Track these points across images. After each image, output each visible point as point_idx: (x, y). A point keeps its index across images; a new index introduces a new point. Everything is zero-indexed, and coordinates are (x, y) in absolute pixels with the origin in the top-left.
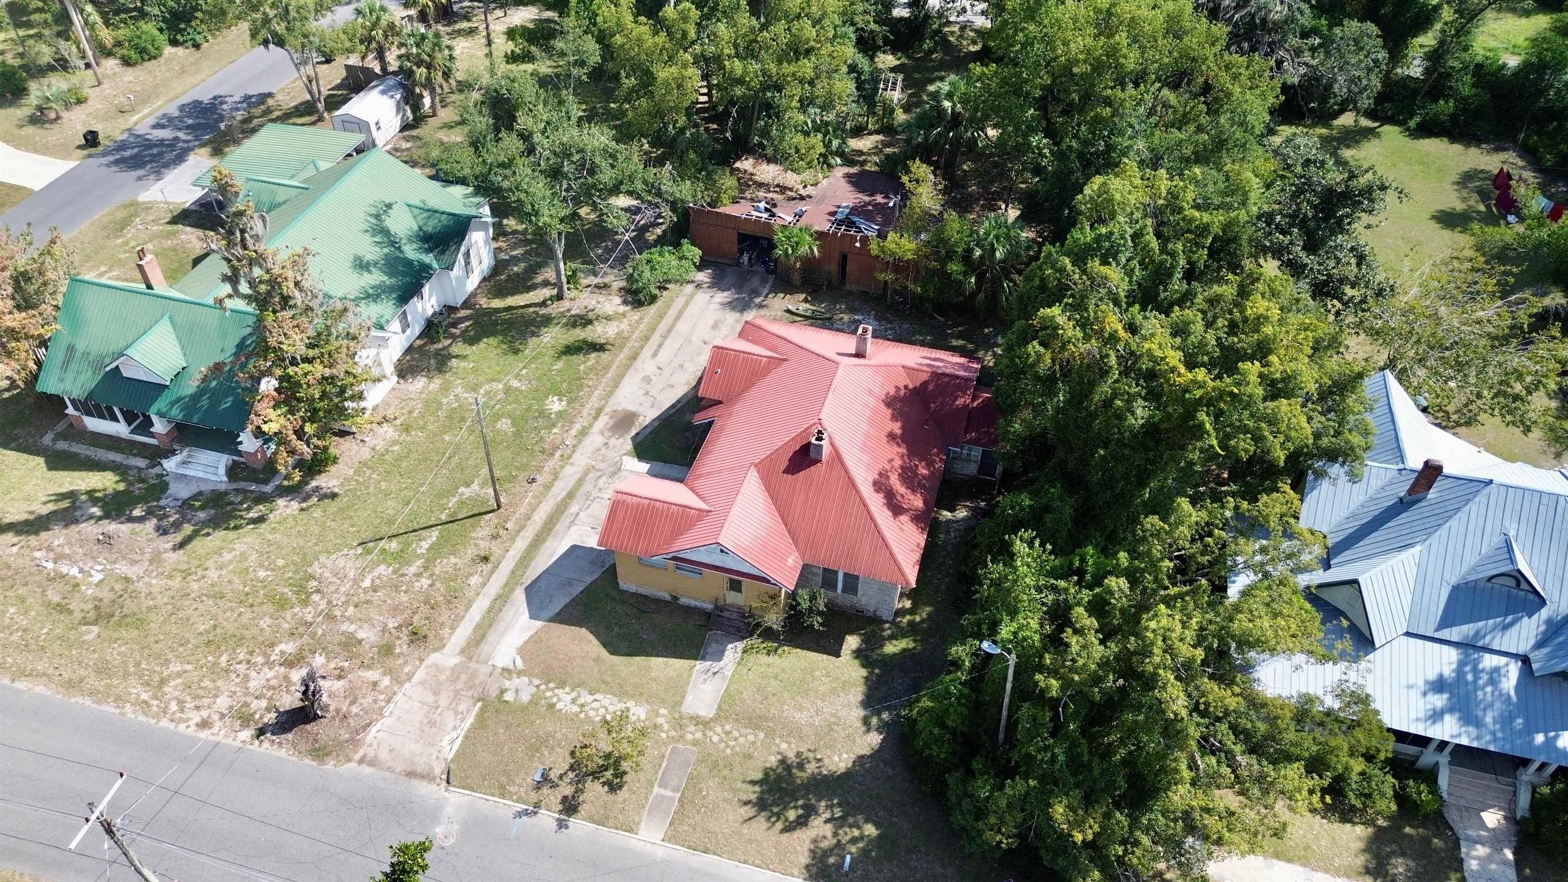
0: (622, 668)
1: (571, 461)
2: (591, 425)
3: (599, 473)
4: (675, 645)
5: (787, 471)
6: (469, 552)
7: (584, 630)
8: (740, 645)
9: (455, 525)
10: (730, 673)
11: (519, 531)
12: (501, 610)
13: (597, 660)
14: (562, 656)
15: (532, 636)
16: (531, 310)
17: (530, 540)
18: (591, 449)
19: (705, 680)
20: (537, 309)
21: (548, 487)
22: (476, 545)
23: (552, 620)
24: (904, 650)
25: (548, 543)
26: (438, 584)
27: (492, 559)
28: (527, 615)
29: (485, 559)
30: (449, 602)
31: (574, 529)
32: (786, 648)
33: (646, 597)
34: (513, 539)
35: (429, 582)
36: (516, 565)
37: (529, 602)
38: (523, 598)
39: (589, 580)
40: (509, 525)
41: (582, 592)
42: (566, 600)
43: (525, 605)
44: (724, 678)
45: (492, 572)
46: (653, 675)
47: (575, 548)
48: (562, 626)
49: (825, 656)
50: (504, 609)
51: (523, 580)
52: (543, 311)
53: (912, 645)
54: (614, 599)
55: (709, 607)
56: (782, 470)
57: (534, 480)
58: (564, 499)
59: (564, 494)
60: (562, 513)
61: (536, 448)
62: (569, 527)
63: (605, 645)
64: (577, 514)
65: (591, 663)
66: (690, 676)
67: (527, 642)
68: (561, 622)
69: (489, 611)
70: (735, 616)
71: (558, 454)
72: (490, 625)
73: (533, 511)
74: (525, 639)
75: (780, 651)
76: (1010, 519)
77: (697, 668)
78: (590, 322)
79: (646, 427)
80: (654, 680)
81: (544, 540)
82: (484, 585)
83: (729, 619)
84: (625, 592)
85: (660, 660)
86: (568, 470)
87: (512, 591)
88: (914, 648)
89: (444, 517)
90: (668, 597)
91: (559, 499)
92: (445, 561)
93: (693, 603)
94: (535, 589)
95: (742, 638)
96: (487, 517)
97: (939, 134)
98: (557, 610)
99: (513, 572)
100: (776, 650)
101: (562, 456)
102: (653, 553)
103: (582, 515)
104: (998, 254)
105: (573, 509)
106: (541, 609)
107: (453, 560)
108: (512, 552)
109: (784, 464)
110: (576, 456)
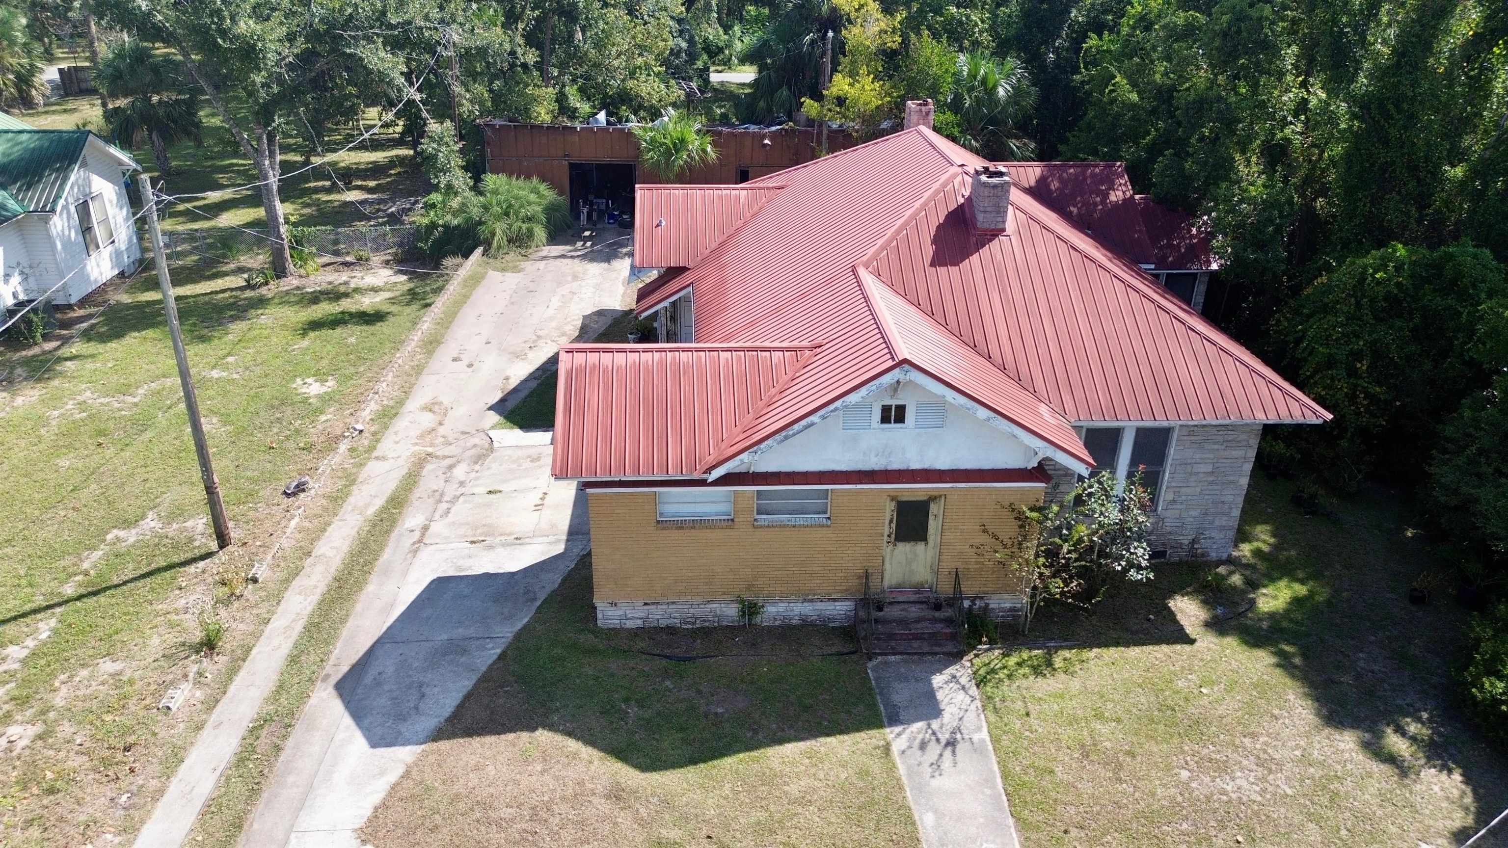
0: (698, 796)
1: (375, 454)
2: (401, 403)
3: (448, 462)
4: (806, 708)
5: (938, 261)
6: (155, 641)
7: (543, 736)
8: (963, 670)
9: (102, 599)
10: (984, 735)
11: (287, 581)
12: (278, 749)
13: (616, 794)
14: (507, 813)
15: (394, 787)
16: (226, 295)
17: (322, 588)
18: (414, 432)
19: (936, 766)
20: (239, 293)
21: (337, 499)
22: (171, 625)
23: (439, 735)
24: (1297, 602)
25: (371, 588)
26: (66, 729)
27: (226, 644)
28: (359, 741)
29: (209, 645)
30: (106, 762)
31: (425, 554)
32: (1066, 654)
33: (671, 630)
34: (277, 598)
35: (32, 731)
36: (296, 645)
37: (357, 714)
38: (337, 706)
39: (506, 632)
40: (261, 571)
41: (502, 657)
42: (467, 683)
43: (347, 720)
44: (977, 749)
45: (233, 671)
46: (793, 789)
47: (440, 584)
48: (476, 742)
49: (1165, 648)
50: (290, 742)
51: (328, 668)
52: (248, 294)
53: (1301, 590)
54: (592, 651)
55: (840, 609)
56: (927, 262)
57: (301, 488)
58: (384, 509)
59: (379, 503)
60: (388, 532)
61: (291, 445)
62: (415, 552)
63: (621, 753)
64: (425, 528)
65: (603, 806)
66: (892, 768)
67: (383, 807)
68: (470, 732)
69: (240, 761)
70: (914, 611)
71: (343, 447)
72: (254, 792)
73: (312, 541)
74: (377, 798)
75: (1058, 661)
76: (1381, 290)
77: (898, 746)
78: (346, 295)
79: (515, 390)
80: (803, 801)
81: (360, 585)
82: (211, 704)
83: (903, 622)
84: (614, 632)
85: (791, 749)
86: (373, 467)
87: (303, 697)
88: (1311, 594)
89: (69, 590)
90: (731, 612)
91: (371, 511)
92: (84, 673)
93: (799, 610)
94: (368, 679)
95: (957, 657)
96: (192, 569)
97: (813, 42)
98: (448, 711)
99: (293, 660)
100: (1049, 664)
101: (352, 450)
102: (710, 460)
103: (435, 527)
104: (1001, 92)
105: (412, 519)
106: (402, 718)
107: (108, 666)
108: (278, 623)
109: (929, 251)
110: (386, 446)
